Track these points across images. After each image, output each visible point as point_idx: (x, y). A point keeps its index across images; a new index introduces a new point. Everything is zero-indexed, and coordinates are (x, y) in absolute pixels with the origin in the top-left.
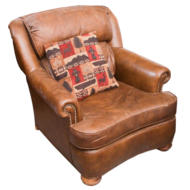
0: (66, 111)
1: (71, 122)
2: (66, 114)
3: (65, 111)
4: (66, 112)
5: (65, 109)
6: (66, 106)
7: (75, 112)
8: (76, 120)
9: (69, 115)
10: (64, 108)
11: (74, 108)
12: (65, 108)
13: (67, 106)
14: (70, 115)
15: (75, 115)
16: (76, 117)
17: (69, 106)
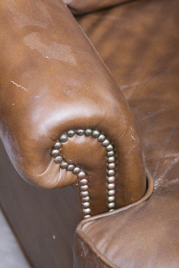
0: (64, 160)
1: (87, 204)
2: (62, 171)
3: (58, 158)
4: (64, 164)
5: (55, 151)
6: (64, 137)
7: (111, 159)
8: (111, 192)
9: (77, 173)
10: (54, 148)
11: (106, 141)
12: (58, 144)
13: (71, 136)
14: (82, 174)
15: (111, 172)
16: (115, 182)
17: (79, 134)
